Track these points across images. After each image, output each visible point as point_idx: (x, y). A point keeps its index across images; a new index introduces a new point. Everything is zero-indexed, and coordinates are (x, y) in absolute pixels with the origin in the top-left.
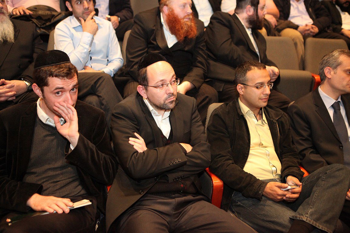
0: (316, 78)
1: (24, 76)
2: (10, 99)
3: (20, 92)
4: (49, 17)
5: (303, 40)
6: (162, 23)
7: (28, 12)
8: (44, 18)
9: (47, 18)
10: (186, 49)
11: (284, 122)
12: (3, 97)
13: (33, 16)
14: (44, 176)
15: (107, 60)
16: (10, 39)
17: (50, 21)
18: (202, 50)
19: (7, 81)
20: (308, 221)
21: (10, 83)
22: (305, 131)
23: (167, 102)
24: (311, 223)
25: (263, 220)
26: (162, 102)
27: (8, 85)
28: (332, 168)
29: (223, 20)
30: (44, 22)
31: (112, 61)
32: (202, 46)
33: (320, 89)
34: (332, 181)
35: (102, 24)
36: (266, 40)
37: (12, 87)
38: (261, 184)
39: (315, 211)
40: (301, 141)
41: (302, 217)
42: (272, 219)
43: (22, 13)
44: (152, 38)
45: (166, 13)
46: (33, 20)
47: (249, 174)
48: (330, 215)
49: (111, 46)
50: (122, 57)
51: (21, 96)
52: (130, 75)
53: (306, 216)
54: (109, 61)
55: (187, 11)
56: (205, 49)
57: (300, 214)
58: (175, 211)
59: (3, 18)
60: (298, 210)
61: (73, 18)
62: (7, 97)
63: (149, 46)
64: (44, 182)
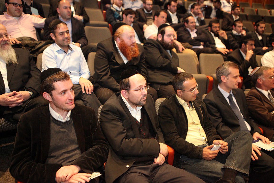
0: (209, 78)
1: (27, 88)
2: (19, 105)
3: (26, 100)
4: (34, 45)
5: (197, 56)
6: (117, 48)
7: (18, 42)
8: (30, 46)
9: (32, 46)
10: (135, 64)
11: (204, 107)
12: (15, 104)
13: (22, 45)
14: (61, 158)
15: (79, 73)
16: (14, 61)
17: (35, 48)
18: (144, 64)
19: (17, 92)
20: (234, 169)
21: (19, 94)
22: (218, 113)
23: (142, 100)
24: (236, 170)
25: (204, 172)
26: (139, 100)
27: (18, 95)
28: (240, 134)
29: (154, 44)
30: (30, 48)
31: (83, 74)
32: (143, 61)
33: (219, 87)
34: (242, 142)
35: (75, 49)
36: (178, 56)
37: (21, 96)
38: (200, 149)
39: (237, 162)
40: (216, 120)
41: (230, 166)
42: (210, 170)
43: (14, 42)
44: (112, 58)
45: (119, 42)
46: (22, 47)
47: (191, 143)
48: (245, 163)
49: (82, 64)
50: (89, 71)
51: (27, 102)
52: (98, 83)
53: (232, 166)
54: (81, 74)
55: (133, 41)
56: (145, 63)
57: (228, 165)
58: (151, 173)
59: (7, 48)
60: (226, 162)
61: (55, 45)
62: (17, 103)
63: (110, 63)
64: (62, 162)
